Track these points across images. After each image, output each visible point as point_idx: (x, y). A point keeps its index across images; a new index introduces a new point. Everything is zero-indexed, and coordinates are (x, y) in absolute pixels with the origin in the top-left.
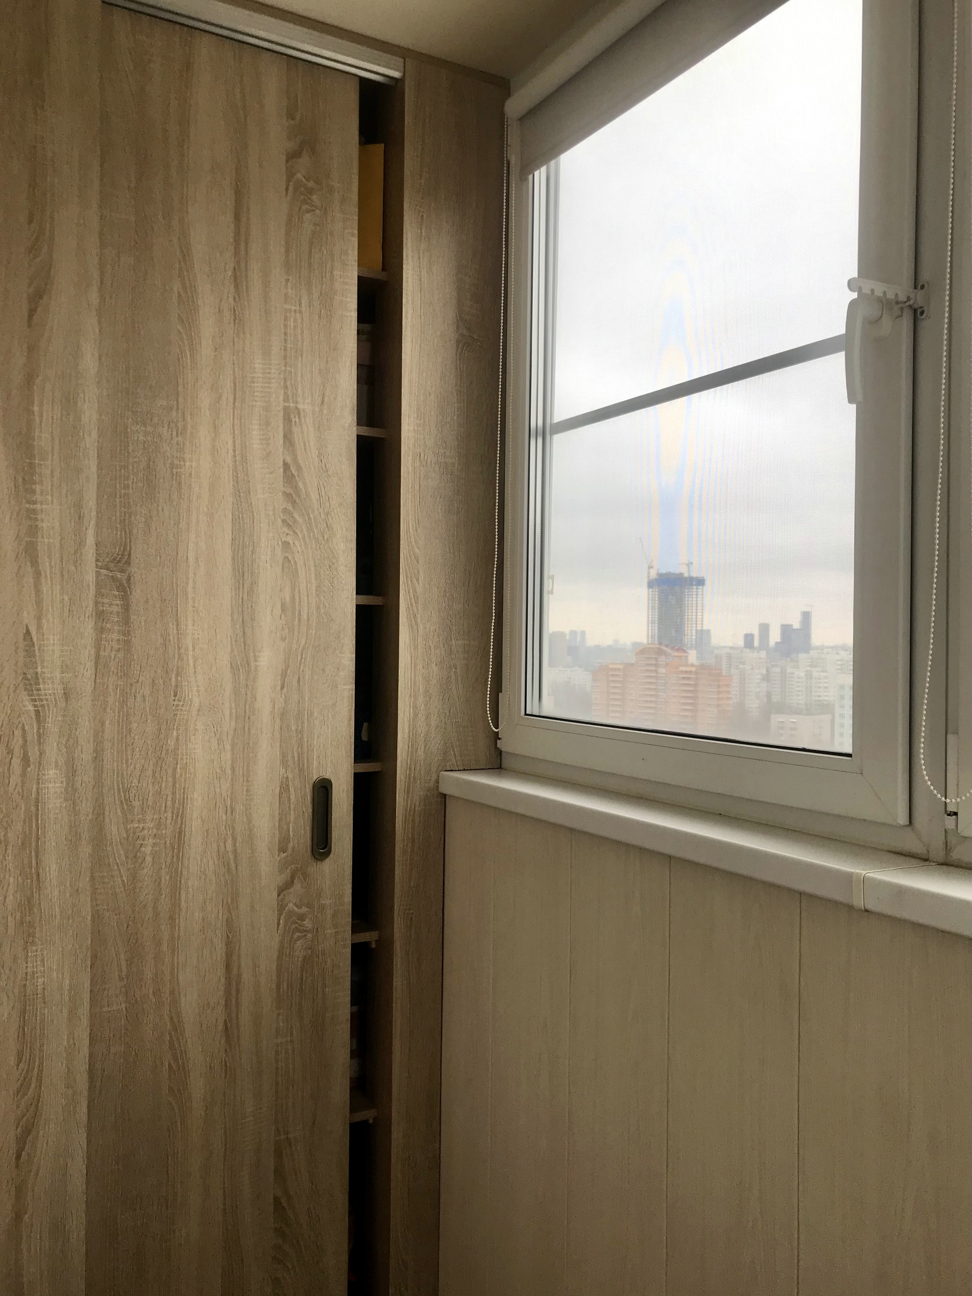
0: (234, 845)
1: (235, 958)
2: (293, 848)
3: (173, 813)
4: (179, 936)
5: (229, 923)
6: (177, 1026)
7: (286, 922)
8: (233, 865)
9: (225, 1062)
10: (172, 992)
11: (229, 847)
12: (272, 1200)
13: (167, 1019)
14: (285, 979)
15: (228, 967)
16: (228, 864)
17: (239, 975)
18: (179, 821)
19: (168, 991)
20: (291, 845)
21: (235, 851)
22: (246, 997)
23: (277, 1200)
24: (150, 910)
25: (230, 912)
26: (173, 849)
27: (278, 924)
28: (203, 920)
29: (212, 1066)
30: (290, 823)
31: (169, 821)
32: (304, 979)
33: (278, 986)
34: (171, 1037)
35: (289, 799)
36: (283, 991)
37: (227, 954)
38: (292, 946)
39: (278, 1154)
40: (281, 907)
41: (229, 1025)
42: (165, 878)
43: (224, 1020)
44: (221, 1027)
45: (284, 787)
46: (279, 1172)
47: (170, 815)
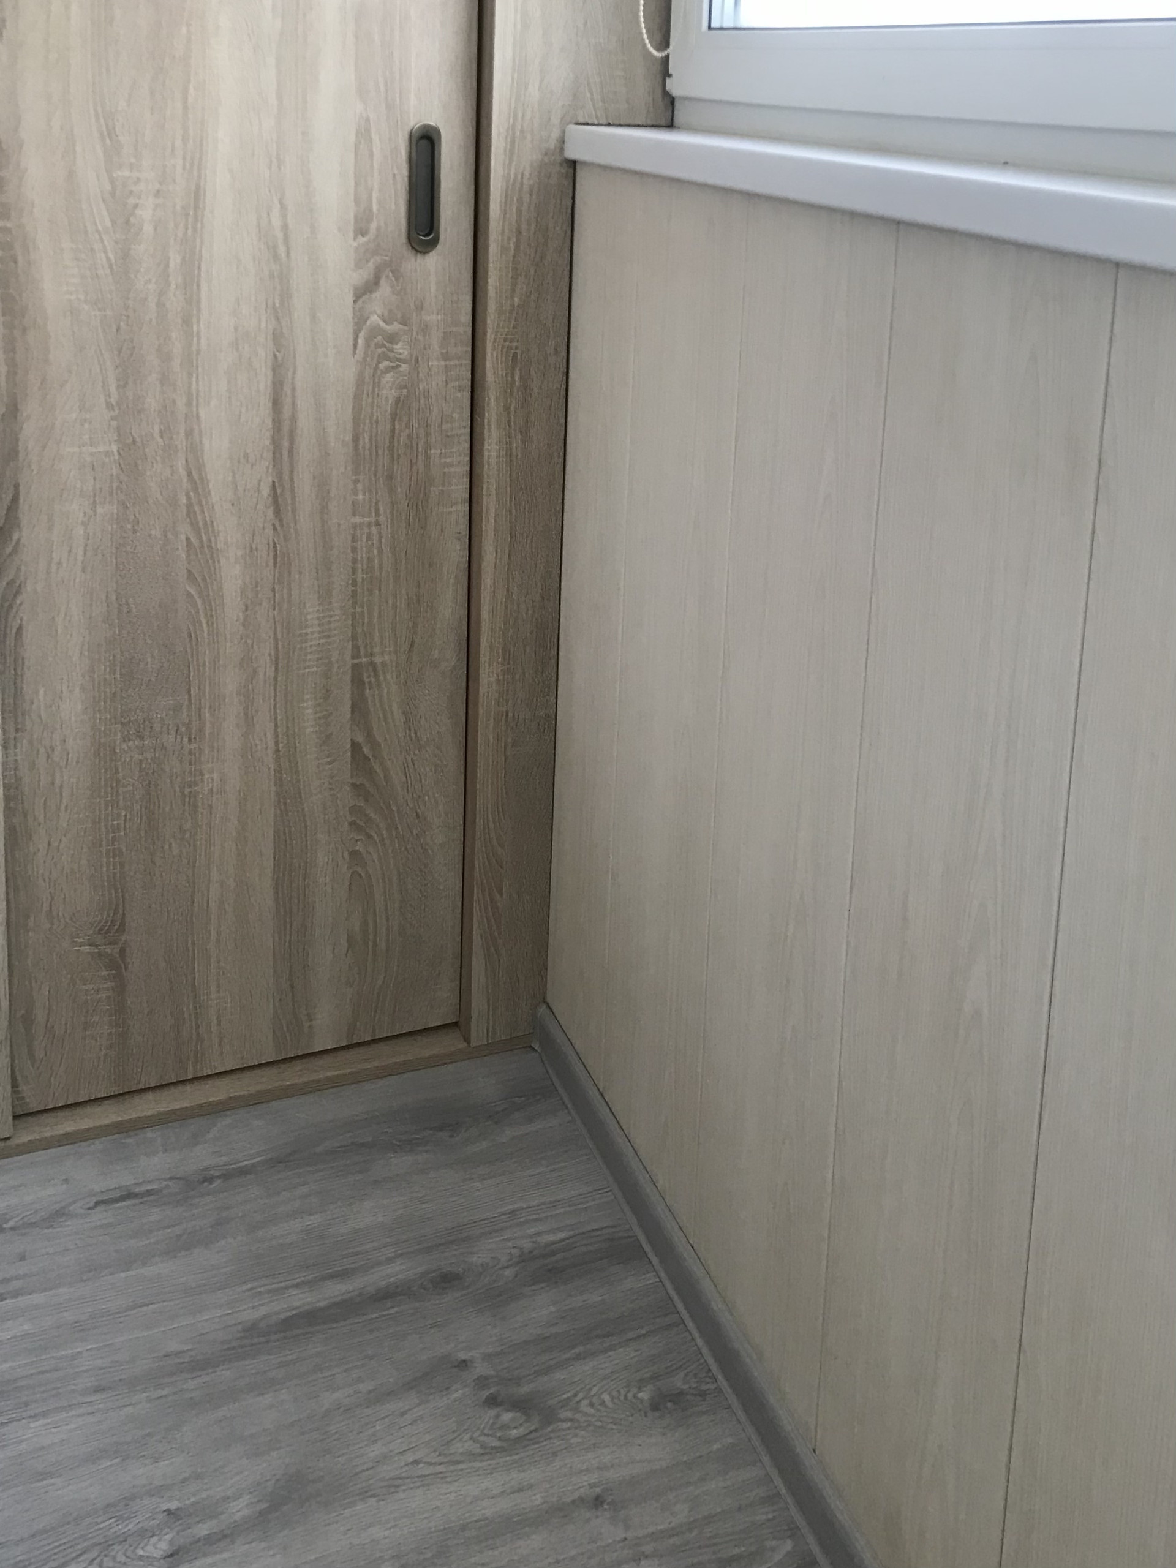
0: (284, 216)
1: (287, 389)
2: (378, 229)
3: (184, 159)
4: (198, 352)
5: (277, 338)
6: (197, 482)
7: (368, 342)
8: (282, 249)
9: (275, 544)
10: (189, 433)
11: (276, 222)
12: (349, 746)
13: (182, 472)
14: (366, 428)
15: (276, 403)
16: (275, 247)
17: (294, 419)
18: (195, 173)
19: (182, 434)
20: (373, 226)
21: (285, 227)
22: (306, 450)
23: (355, 746)
24: (152, 305)
25: (277, 319)
26: (187, 215)
27: (355, 346)
28: (236, 329)
29: (254, 547)
30: (372, 190)
31: (179, 169)
32: (397, 432)
33: (356, 439)
34: (188, 497)
35: (371, 155)
36: (364, 447)
37: (274, 383)
38: (377, 380)
39: (358, 682)
40: (360, 321)
41: (279, 491)
42: (175, 260)
43: (271, 484)
44: (266, 491)
45: (364, 134)
46: (359, 708)
47: (180, 162)
